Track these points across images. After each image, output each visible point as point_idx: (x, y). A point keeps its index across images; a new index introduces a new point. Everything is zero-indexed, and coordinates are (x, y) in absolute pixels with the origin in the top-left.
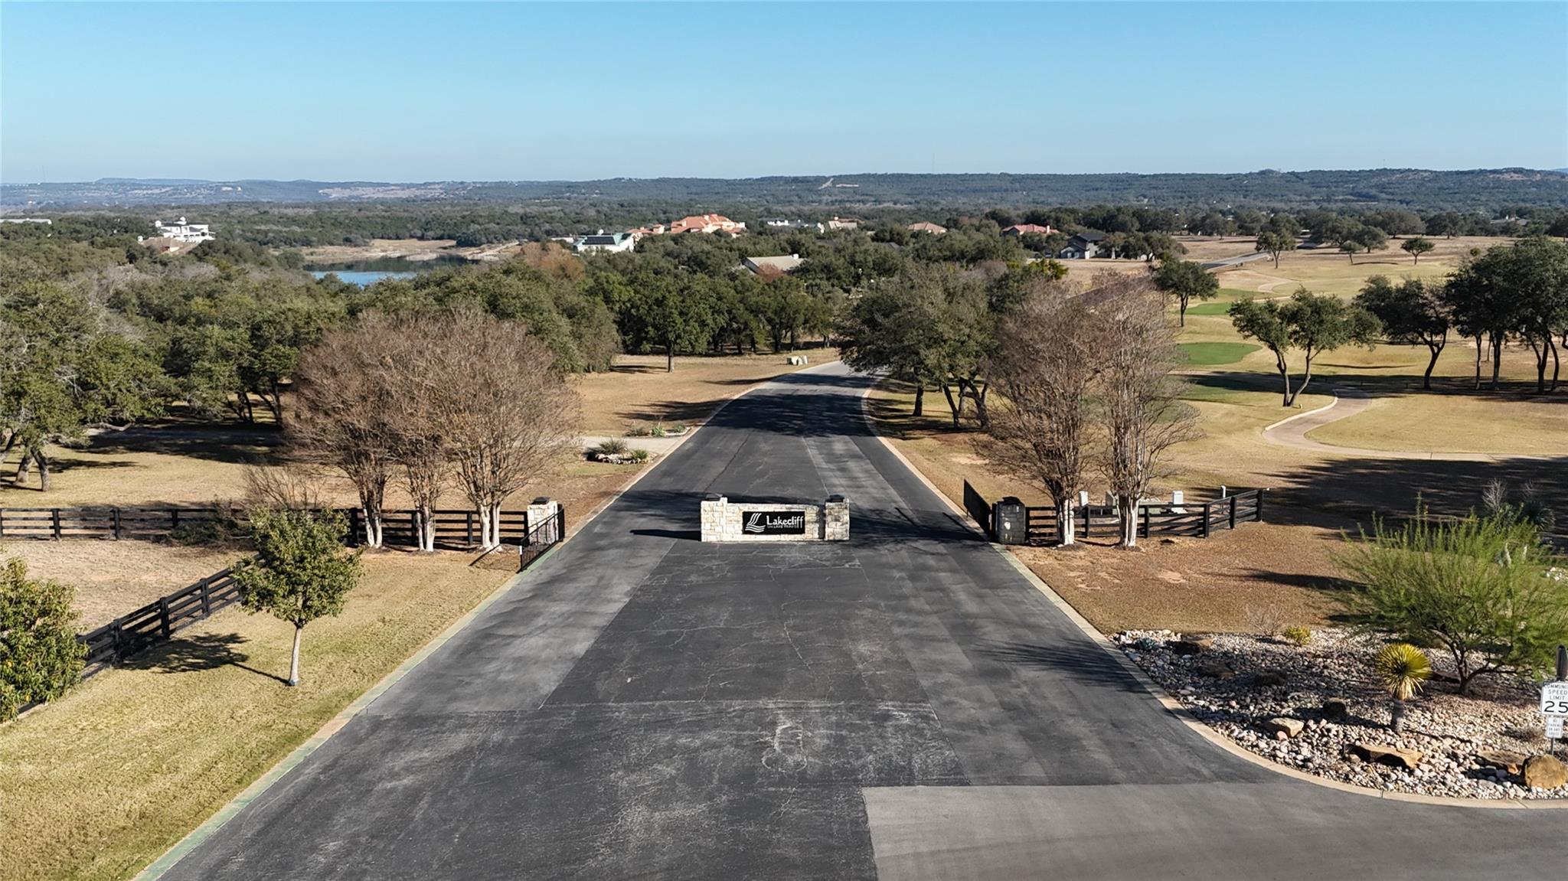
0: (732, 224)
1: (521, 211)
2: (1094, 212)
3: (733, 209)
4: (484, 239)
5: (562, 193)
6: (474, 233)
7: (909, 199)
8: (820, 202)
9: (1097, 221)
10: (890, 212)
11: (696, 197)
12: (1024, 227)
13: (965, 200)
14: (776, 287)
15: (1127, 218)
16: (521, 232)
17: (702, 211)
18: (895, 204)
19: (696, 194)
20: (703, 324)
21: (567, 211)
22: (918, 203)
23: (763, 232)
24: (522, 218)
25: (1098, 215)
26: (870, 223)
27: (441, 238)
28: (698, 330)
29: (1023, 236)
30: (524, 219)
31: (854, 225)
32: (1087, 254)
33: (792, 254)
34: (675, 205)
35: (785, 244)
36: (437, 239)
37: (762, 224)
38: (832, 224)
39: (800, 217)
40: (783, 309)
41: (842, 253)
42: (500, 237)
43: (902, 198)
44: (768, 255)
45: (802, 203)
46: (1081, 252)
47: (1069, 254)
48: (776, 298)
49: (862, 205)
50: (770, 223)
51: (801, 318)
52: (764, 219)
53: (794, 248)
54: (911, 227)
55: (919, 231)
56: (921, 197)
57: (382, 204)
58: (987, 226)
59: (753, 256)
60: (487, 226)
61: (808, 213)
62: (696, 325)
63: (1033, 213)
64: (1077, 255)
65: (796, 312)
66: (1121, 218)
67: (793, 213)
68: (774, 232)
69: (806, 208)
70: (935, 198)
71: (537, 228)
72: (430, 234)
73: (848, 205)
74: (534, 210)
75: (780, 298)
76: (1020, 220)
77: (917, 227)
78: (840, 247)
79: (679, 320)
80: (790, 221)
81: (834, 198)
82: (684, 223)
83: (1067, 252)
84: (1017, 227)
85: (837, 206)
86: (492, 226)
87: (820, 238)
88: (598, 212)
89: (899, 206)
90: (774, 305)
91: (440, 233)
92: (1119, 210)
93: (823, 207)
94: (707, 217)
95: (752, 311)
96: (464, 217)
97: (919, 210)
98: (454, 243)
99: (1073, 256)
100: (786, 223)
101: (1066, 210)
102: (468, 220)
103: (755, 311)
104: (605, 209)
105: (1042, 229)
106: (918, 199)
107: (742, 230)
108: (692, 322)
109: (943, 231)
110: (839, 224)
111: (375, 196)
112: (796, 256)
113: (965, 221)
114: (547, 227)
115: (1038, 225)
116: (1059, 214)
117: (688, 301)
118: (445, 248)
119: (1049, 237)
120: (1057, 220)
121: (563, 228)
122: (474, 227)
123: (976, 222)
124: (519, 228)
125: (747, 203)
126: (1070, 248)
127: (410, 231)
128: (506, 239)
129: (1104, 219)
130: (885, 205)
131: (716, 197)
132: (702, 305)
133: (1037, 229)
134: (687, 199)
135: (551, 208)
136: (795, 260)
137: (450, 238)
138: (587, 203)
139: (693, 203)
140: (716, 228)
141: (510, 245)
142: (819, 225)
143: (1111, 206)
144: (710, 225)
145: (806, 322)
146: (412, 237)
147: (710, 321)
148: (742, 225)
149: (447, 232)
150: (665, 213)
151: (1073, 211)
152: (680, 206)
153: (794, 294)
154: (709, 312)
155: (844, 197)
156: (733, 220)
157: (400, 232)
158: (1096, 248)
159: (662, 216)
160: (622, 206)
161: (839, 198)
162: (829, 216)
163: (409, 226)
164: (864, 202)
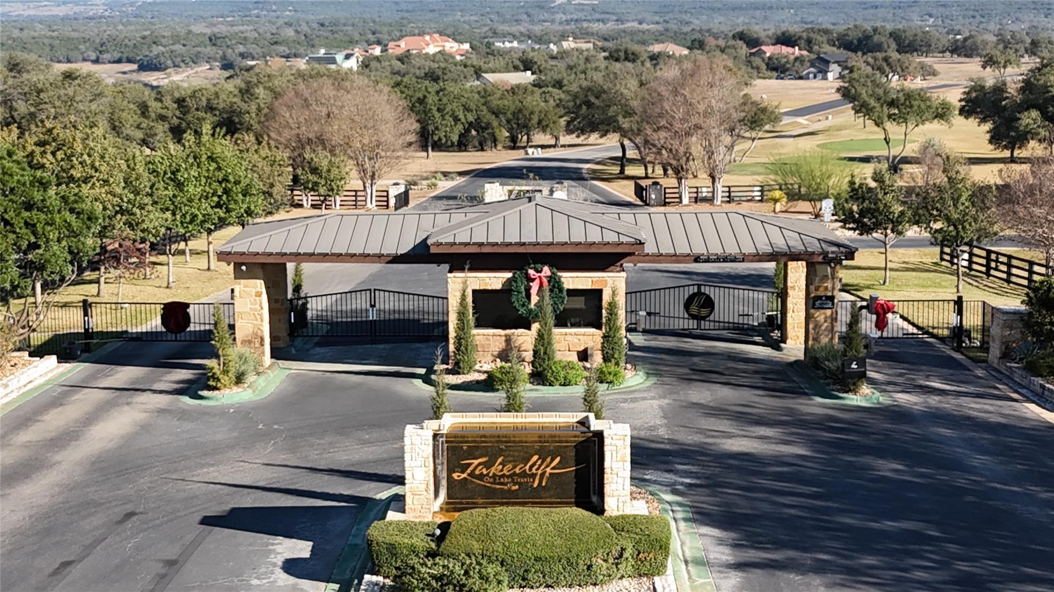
0: (456, 45)
1: (208, 31)
2: (850, 33)
3: (452, 29)
4: (169, 63)
5: (250, 10)
6: (158, 56)
7: (657, 18)
8: (553, 21)
9: (852, 42)
10: (633, 33)
11: (406, 15)
12: (772, 47)
13: (722, 19)
14: (513, 93)
15: (883, 39)
16: (212, 54)
17: (417, 31)
18: (640, 23)
19: (407, 11)
20: (456, 119)
21: (261, 31)
22: (667, 22)
23: (491, 52)
24: (211, 40)
25: (854, 36)
26: (607, 44)
27: (119, 61)
28: (453, 123)
29: (770, 58)
30: (213, 40)
31: (590, 46)
32: (830, 76)
33: (525, 70)
34: (384, 25)
35: (517, 63)
36: (115, 62)
37: (489, 45)
38: (565, 45)
39: (530, 38)
40: (520, 111)
41: (574, 70)
42: (188, 60)
43: (649, 17)
44: (500, 72)
45: (532, 22)
46: (824, 72)
47: (811, 76)
48: (514, 102)
49: (601, 25)
50: (498, 44)
51: (535, 119)
52: (491, 40)
53: (527, 65)
54: (650, 48)
55: (660, 53)
56: (671, 15)
57: (41, 22)
58: (734, 47)
59: (486, 72)
60: (174, 48)
61: (539, 33)
62: (451, 119)
63: (783, 34)
64: (820, 76)
65: (532, 113)
66: (876, 38)
67: (521, 33)
68: (501, 53)
69: (537, 29)
70: (687, 17)
71: (230, 51)
72: (106, 56)
73: (585, 25)
74: (222, 29)
75: (517, 102)
76: (770, 41)
77: (657, 48)
78: (572, 64)
79: (437, 115)
80: (520, 42)
81: (569, 17)
82: (403, 44)
83: (809, 73)
84: (763, 48)
85: (573, 26)
86: (178, 47)
87: (553, 58)
88: (297, 32)
89: (645, 26)
90: (512, 108)
91: (117, 55)
92: (875, 30)
93: (557, 27)
94: (427, 38)
95: (493, 113)
96: (144, 38)
97: (667, 30)
98: (135, 67)
99: (815, 77)
100: (515, 44)
101: (819, 30)
102: (148, 40)
103: (496, 113)
104: (305, 28)
105: (790, 50)
106: (667, 18)
107: (467, 52)
108: (447, 117)
109: (686, 52)
110: (573, 45)
111: (26, 13)
112: (529, 73)
113: (711, 42)
114: (241, 49)
115: (787, 46)
116: (811, 35)
117: (445, 100)
118: (125, 73)
119: (796, 59)
120: (809, 41)
121: (259, 50)
122: (156, 50)
123: (722, 43)
124: (209, 50)
125: (468, 23)
126: (812, 69)
127: (82, 53)
128: (194, 62)
129: (859, 41)
130: (629, 24)
131: (430, 15)
132: (455, 104)
133: (785, 50)
134: (397, 17)
135: (241, 28)
136: (527, 77)
137: (129, 61)
138: (280, 22)
139: (405, 22)
140: (438, 49)
141: (200, 69)
142: (552, 46)
143: (868, 27)
144: (431, 46)
145: (540, 122)
146: (85, 60)
147: (461, 117)
148: (466, 46)
149: (125, 55)
150: (374, 33)
151: (826, 32)
152: (390, 25)
153: (529, 98)
154: (461, 108)
155: (580, 15)
156: (455, 40)
157: (71, 54)
158: (839, 69)
159: (371, 37)
160: (322, 25)
161: (576, 17)
162: (563, 36)
163: (82, 47)
164: (603, 21)
